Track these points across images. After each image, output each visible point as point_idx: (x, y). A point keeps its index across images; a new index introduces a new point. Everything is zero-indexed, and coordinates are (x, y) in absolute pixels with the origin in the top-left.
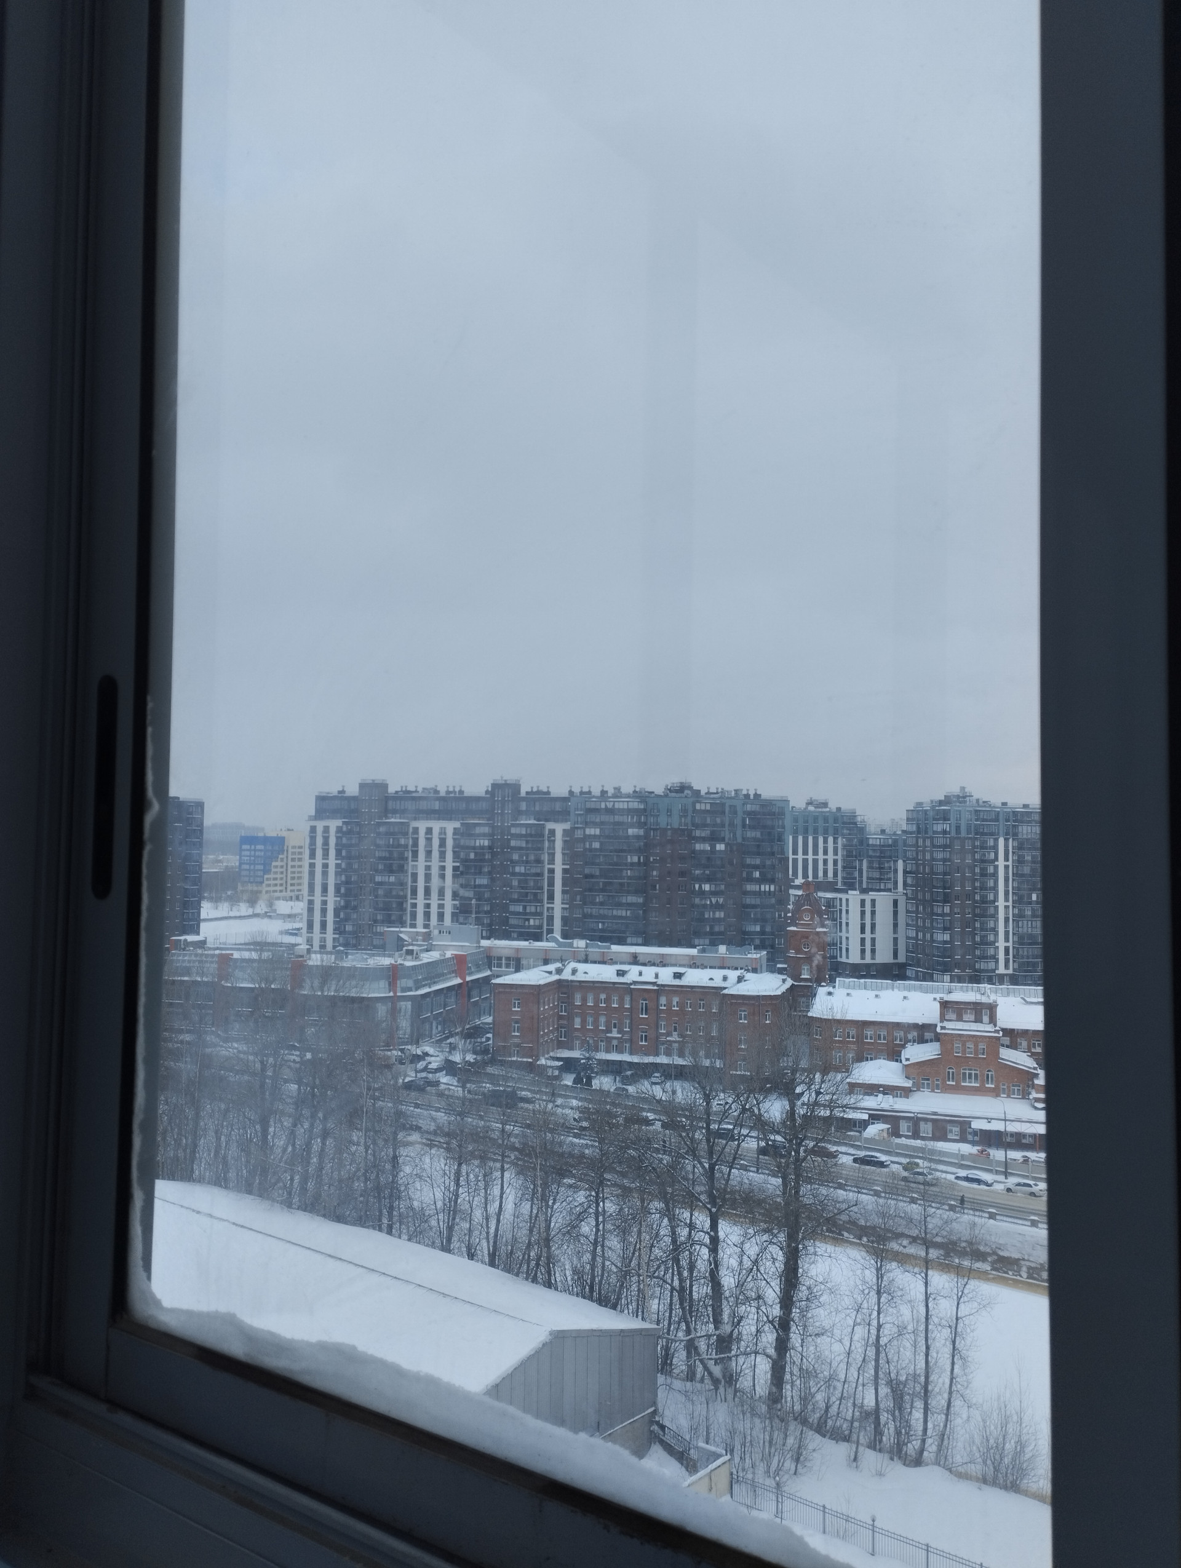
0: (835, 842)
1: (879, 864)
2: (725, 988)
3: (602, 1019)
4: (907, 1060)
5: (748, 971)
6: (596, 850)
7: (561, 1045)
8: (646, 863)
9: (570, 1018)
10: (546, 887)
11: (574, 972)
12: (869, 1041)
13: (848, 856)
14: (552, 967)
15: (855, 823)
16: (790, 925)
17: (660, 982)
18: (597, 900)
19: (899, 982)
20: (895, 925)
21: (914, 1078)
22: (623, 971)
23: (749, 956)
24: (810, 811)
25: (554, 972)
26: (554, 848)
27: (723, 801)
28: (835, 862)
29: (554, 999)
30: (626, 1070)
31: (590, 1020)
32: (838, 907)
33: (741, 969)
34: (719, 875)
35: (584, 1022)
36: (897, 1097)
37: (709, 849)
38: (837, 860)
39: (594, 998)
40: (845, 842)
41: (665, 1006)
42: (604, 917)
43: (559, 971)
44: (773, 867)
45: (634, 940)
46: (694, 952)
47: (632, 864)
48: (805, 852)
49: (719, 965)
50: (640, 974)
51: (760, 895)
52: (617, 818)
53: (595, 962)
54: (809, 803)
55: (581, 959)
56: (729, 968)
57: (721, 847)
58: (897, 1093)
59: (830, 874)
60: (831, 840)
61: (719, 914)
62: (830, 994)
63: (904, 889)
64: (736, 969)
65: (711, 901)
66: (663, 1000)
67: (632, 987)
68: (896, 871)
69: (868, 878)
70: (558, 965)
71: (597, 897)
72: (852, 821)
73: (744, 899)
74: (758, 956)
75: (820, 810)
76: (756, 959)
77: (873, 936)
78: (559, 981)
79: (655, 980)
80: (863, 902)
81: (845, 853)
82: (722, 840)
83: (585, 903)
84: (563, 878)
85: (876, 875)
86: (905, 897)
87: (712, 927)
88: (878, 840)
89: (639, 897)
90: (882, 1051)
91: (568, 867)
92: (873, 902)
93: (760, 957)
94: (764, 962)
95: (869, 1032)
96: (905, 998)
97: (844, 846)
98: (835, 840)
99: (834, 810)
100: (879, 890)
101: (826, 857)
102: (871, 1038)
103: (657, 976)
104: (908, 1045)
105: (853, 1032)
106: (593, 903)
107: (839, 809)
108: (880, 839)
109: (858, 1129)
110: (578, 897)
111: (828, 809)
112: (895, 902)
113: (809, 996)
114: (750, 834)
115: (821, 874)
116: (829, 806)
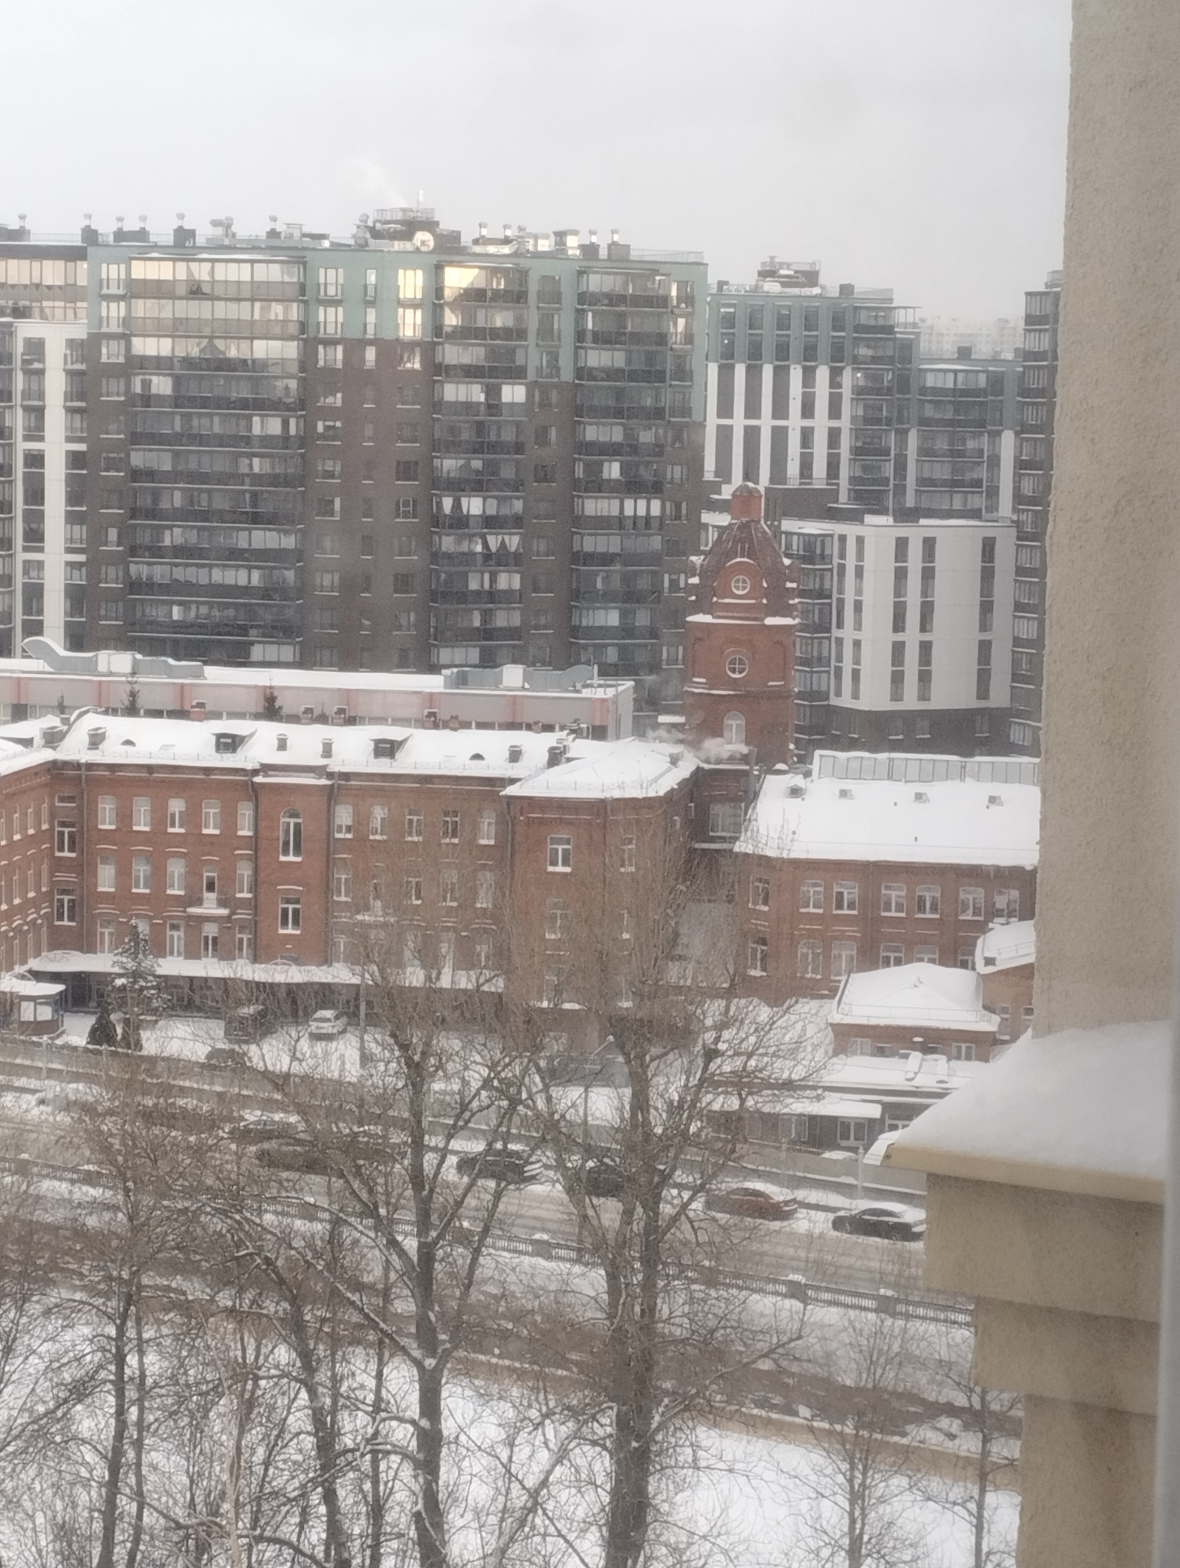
0: (834, 383)
1: (951, 443)
2: (513, 781)
3: (176, 869)
4: (989, 961)
5: (577, 733)
6: (160, 399)
7: (60, 941)
8: (306, 439)
9: (84, 868)
10: (19, 506)
11: (96, 739)
12: (893, 914)
13: (867, 420)
14: (31, 728)
15: (889, 329)
16: (698, 608)
17: (336, 765)
18: (167, 542)
19: (978, 759)
20: (986, 608)
21: (1004, 1010)
22: (233, 737)
23: (586, 693)
24: (768, 296)
25: (38, 741)
26: (41, 396)
27: (524, 263)
28: (834, 436)
29: (38, 814)
30: (239, 1003)
31: (141, 869)
32: (836, 561)
33: (562, 728)
34: (507, 472)
35: (124, 874)
36: (958, 1058)
37: (482, 398)
38: (839, 430)
39: (153, 811)
40: (862, 383)
41: (349, 829)
42: (189, 588)
43: (52, 738)
44: (658, 449)
45: (271, 652)
46: (433, 683)
47: (267, 440)
48: (752, 410)
49: (503, 720)
50: (282, 745)
51: (621, 526)
52: (223, 310)
53: (157, 714)
54: (768, 273)
55: (119, 705)
56: (529, 727)
57: (513, 393)
58: (959, 1049)
59: (820, 469)
60: (822, 374)
61: (509, 581)
62: (795, 792)
63: (1015, 510)
64: (549, 728)
65: (486, 545)
66: (344, 815)
67: (258, 779)
68: (994, 462)
69: (922, 481)
70: (52, 721)
71: (167, 533)
72: (881, 322)
73: (577, 538)
74: (610, 693)
75: (795, 291)
76: (604, 701)
77: (926, 637)
78: (54, 769)
79: (322, 762)
80: (902, 545)
81: (861, 412)
82: (516, 374)
83: (133, 551)
84: (70, 480)
85: (942, 472)
86: (1013, 532)
87: (487, 616)
88: (951, 376)
89: (287, 533)
90: (925, 941)
91: (82, 447)
92: (929, 545)
93: (616, 696)
94: (627, 710)
95: (895, 893)
96: (993, 800)
97: (858, 391)
98: (835, 375)
99: (835, 293)
100: (950, 514)
101: (807, 423)
102: (899, 908)
103: (327, 751)
104: (996, 925)
105: (850, 891)
106: (156, 551)
107: (846, 290)
108: (956, 372)
109: (851, 1142)
110: (113, 534)
111: (816, 291)
112: (988, 548)
113: (740, 800)
114: (597, 358)
115: (793, 468)
116: (822, 280)
